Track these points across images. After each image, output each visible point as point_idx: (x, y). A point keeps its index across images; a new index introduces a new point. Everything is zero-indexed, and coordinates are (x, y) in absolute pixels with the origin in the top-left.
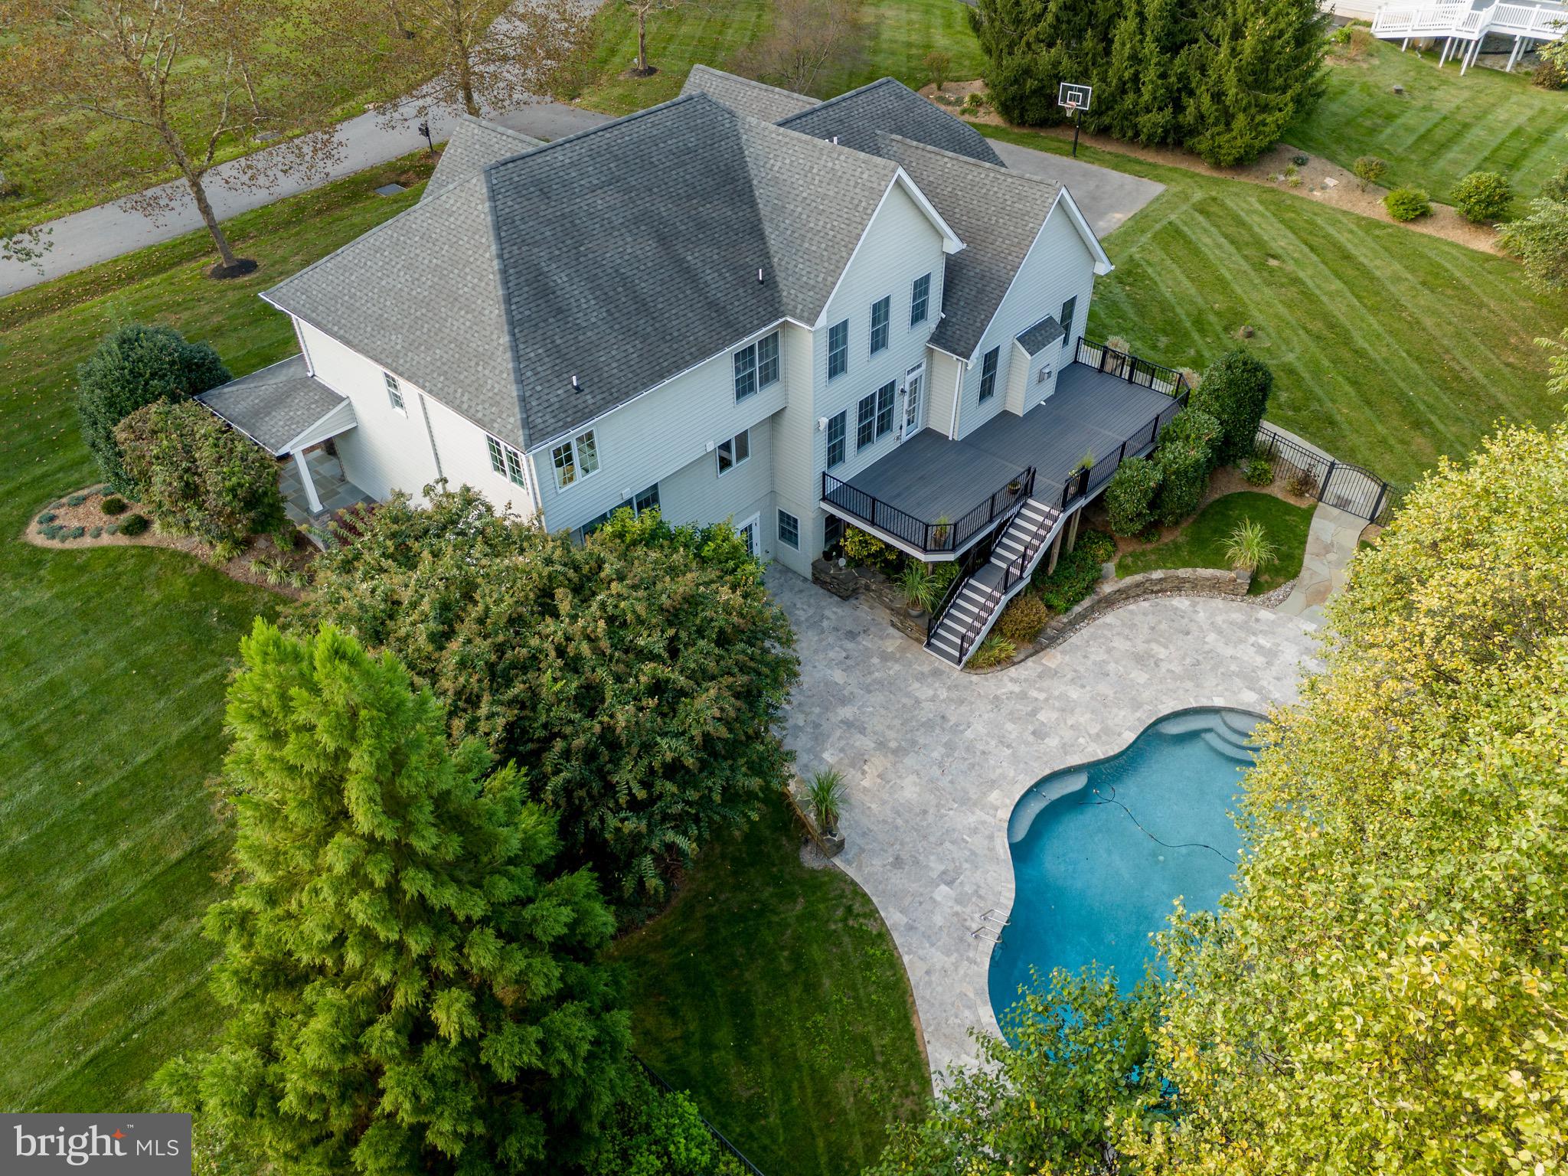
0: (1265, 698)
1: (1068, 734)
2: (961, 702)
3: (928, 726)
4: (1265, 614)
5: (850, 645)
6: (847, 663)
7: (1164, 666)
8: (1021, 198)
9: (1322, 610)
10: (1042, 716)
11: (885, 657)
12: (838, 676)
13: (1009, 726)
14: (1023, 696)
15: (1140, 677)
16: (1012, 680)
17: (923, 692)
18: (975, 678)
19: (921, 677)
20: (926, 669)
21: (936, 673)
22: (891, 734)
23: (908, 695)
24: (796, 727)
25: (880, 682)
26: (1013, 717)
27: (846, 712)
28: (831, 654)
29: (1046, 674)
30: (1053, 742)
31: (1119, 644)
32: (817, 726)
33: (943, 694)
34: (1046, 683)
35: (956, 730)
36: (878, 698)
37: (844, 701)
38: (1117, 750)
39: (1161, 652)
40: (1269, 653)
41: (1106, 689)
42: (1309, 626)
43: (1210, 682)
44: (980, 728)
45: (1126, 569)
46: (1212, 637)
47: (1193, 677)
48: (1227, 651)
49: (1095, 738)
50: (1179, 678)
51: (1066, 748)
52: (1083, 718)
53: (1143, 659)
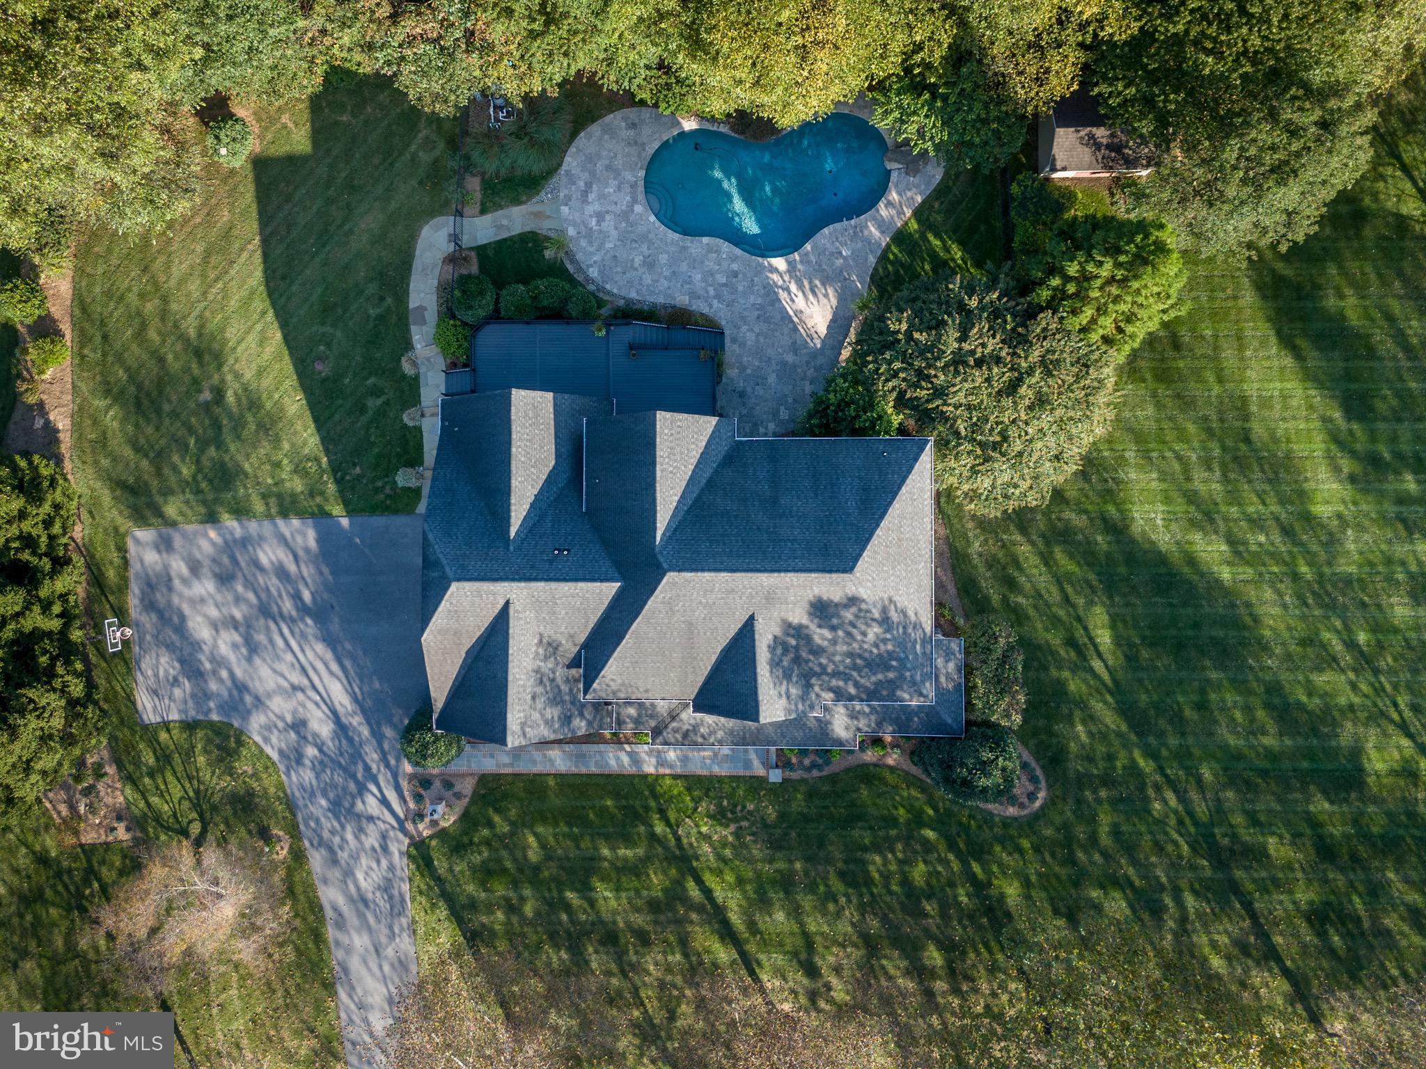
0: (634, 201)
1: (725, 264)
2: (743, 318)
3: (768, 320)
4: (571, 232)
5: (749, 390)
6: (760, 380)
7: (647, 253)
9: (547, 209)
10: (724, 280)
11: (743, 368)
12: (772, 379)
13: (740, 288)
14: (718, 296)
15: (663, 258)
16: (711, 306)
17: (750, 338)
18: (723, 323)
19: (743, 345)
20: (736, 347)
21: (734, 340)
22: (786, 331)
23: (757, 341)
24: (816, 370)
25: (760, 360)
26: (734, 290)
27: (790, 358)
28: (761, 392)
29: (694, 295)
30: (735, 266)
31: (648, 279)
32: (808, 363)
33: (744, 328)
34: (701, 292)
35: (761, 307)
36: (770, 352)
37: (784, 364)
38: (720, 241)
39: (638, 260)
40: (600, 216)
41: (684, 267)
42: (565, 209)
43: (641, 229)
44: (752, 299)
45: (600, 303)
46: (609, 245)
47: (644, 238)
48: (614, 233)
49: (718, 252)
50: (651, 243)
51: (734, 259)
52: (710, 264)
53: (650, 264)
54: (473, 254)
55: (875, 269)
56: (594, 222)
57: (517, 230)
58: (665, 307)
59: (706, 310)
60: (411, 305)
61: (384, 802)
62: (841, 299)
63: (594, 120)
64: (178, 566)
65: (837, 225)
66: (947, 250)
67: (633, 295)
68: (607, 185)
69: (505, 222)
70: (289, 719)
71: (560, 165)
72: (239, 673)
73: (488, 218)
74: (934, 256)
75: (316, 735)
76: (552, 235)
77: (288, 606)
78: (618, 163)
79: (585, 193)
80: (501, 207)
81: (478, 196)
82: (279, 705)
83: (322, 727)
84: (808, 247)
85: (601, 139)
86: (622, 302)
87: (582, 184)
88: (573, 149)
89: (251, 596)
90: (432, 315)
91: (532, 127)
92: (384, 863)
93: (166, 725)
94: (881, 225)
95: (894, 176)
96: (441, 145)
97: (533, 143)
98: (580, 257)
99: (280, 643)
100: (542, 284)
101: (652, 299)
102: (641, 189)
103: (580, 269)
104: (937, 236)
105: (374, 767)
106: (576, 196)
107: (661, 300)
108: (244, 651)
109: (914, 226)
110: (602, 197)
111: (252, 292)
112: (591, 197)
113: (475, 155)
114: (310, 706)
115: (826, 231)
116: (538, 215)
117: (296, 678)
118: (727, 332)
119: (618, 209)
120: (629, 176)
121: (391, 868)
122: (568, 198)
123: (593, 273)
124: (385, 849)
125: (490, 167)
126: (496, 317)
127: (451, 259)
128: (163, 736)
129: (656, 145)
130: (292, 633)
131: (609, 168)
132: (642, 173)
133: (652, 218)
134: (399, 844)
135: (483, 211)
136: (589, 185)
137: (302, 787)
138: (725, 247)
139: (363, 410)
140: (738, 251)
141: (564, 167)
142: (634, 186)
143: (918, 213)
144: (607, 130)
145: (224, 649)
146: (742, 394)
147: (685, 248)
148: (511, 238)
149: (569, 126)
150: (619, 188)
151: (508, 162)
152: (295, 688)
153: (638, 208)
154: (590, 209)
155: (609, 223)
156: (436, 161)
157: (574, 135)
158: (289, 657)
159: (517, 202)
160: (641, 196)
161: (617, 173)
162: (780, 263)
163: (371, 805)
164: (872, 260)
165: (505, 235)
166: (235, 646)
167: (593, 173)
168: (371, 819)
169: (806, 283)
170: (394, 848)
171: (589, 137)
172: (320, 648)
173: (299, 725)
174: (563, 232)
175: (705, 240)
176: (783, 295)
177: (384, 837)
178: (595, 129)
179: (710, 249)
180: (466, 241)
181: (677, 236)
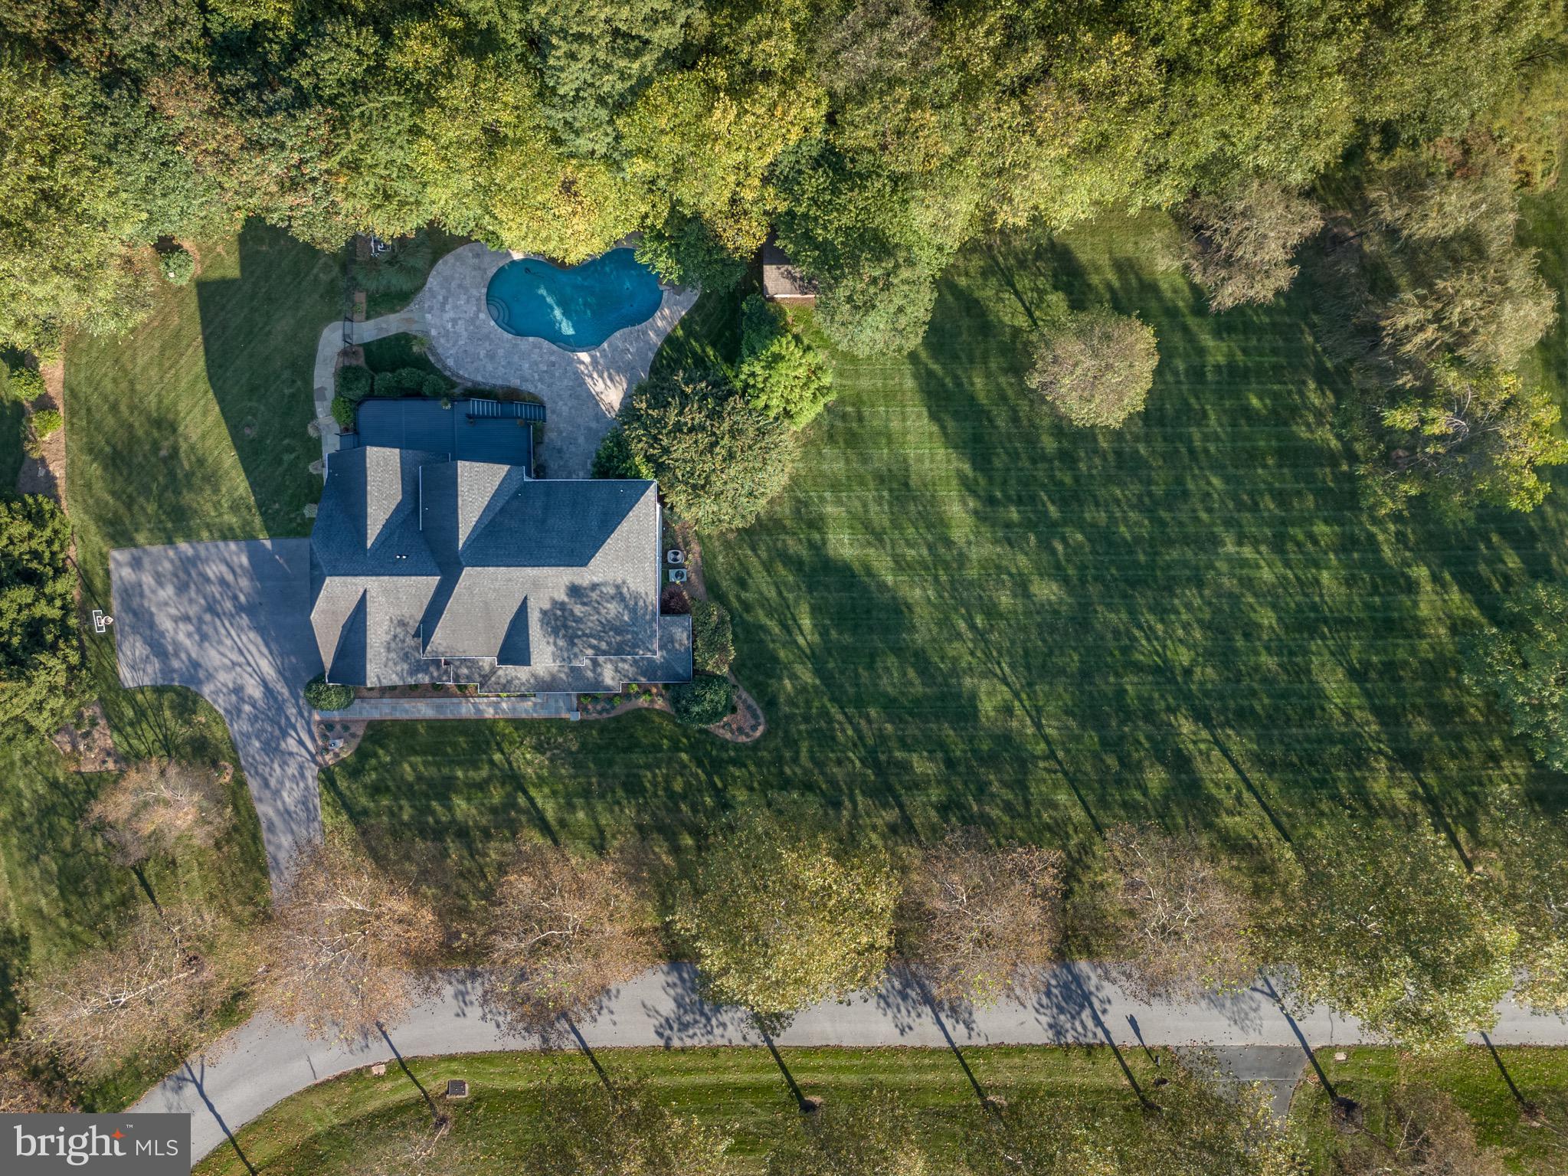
0: (479, 310)
1: (546, 357)
2: (559, 396)
3: (578, 398)
4: (433, 332)
5: (565, 448)
6: (573, 441)
7: (489, 348)
8: (378, 464)
9: (415, 315)
10: (545, 368)
11: (560, 432)
12: (581, 440)
13: (557, 375)
14: (541, 380)
15: (501, 352)
16: (536, 387)
17: (565, 410)
18: (545, 399)
19: (560, 415)
20: (554, 417)
21: (553, 412)
22: (590, 406)
23: (570, 413)
25: (573, 426)
26: (553, 376)
27: (594, 425)
29: (524, 379)
30: (553, 358)
31: (490, 367)
32: (606, 428)
33: (561, 403)
34: (529, 377)
35: (572, 388)
36: (580, 421)
37: (589, 429)
38: (541, 340)
39: (482, 353)
40: (454, 321)
41: (516, 358)
42: (428, 316)
43: (485, 331)
44: (566, 382)
45: (453, 385)
46: (461, 343)
47: (487, 337)
48: (465, 334)
49: (540, 348)
50: (491, 341)
51: (552, 353)
52: (535, 357)
53: (491, 356)
54: (361, 349)
55: (654, 362)
56: (450, 325)
57: (393, 331)
58: (502, 387)
59: (532, 390)
60: (316, 386)
61: (301, 743)
62: (629, 384)
63: (449, 251)
64: (148, 580)
65: (626, 330)
66: (704, 351)
67: (479, 379)
68: (459, 299)
69: (384, 326)
70: (231, 685)
71: (424, 284)
72: (194, 655)
73: (372, 322)
74: (694, 354)
75: (250, 697)
76: (419, 335)
77: (228, 605)
78: (467, 282)
79: (444, 304)
80: (381, 315)
81: (364, 306)
82: (224, 678)
83: (254, 690)
84: (605, 345)
85: (454, 265)
86: (469, 384)
87: (440, 298)
88: (433, 273)
89: (202, 601)
90: (330, 394)
91: (401, 257)
92: (302, 785)
93: (141, 689)
94: (657, 332)
95: (665, 294)
96: (336, 270)
97: (402, 268)
98: (440, 351)
99: (223, 631)
100: (404, 372)
101: (493, 382)
102: (484, 302)
103: (439, 360)
104: (696, 340)
105: (293, 720)
106: (437, 306)
107: (500, 382)
108: (197, 637)
109: (680, 333)
110: (455, 307)
111: (197, 377)
112: (448, 307)
113: (360, 277)
114: (246, 676)
115: (617, 334)
116: (409, 320)
117: (235, 657)
118: (548, 406)
119: (467, 316)
120: (475, 292)
121: (307, 788)
122: (431, 308)
123: (450, 362)
124: (303, 776)
125: (372, 286)
126: (371, 396)
127: (344, 353)
128: (139, 697)
129: (494, 270)
130: (232, 624)
131: (460, 286)
132: (484, 291)
133: (493, 323)
134: (312, 771)
135: (368, 318)
136: (446, 299)
137: (242, 733)
138: (546, 344)
139: (280, 462)
140: (555, 347)
141: (428, 285)
142: (478, 299)
143: (683, 323)
144: (458, 258)
145: (181, 637)
146: (560, 451)
147: (516, 345)
148: (389, 338)
149: (430, 256)
150: (468, 301)
151: (385, 282)
152: (234, 664)
153: (482, 316)
154: (447, 316)
155: (461, 326)
156: (332, 281)
157: (433, 262)
158: (229, 642)
159: (393, 311)
160: (484, 307)
161: (466, 290)
162: (584, 356)
163: (291, 744)
164: (651, 356)
165: (385, 335)
166: (189, 635)
167: (449, 290)
168: (291, 754)
169: (605, 372)
170: (308, 774)
171: (446, 263)
172: (252, 635)
173: (238, 690)
174: (427, 333)
175: (531, 339)
176: (588, 380)
177: (301, 767)
178: (449, 258)
179: (535, 346)
180: (356, 339)
181: (510, 336)
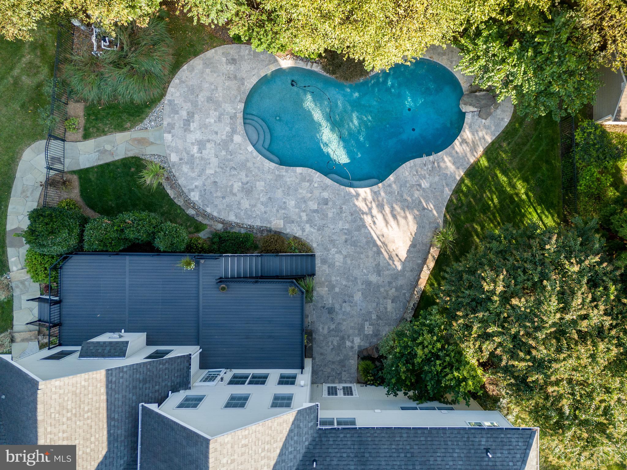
0: (234, 131)
1: (317, 193)
2: (332, 241)
4: (174, 158)
5: (337, 307)
6: (347, 298)
7: (245, 180)
9: (150, 135)
10: (315, 207)
11: (332, 287)
12: (358, 297)
13: (330, 215)
14: (310, 221)
15: (260, 185)
16: (303, 230)
17: (338, 259)
18: (315, 245)
19: (332, 265)
20: (325, 267)
21: (324, 261)
22: (370, 254)
23: (345, 263)
24: (397, 289)
25: (348, 279)
26: (325, 216)
27: (374, 278)
28: (348, 309)
29: (288, 220)
30: (325, 195)
31: (246, 204)
32: (390, 283)
33: (333, 250)
34: (295, 217)
36: (357, 273)
37: (369, 283)
38: (310, 170)
39: (237, 186)
40: (201, 144)
41: (279, 194)
42: (168, 137)
43: (241, 158)
44: (340, 225)
45: (199, 227)
46: (209, 171)
47: (243, 166)
48: (214, 161)
49: (310, 181)
50: (249, 170)
51: (325, 188)
52: (303, 192)
53: (248, 190)
54: (75, 178)
55: (450, 201)
56: (195, 150)
57: (120, 154)
58: (261, 230)
59: (299, 234)
62: (420, 226)
63: (196, 54)
65: (418, 161)
66: (514, 187)
67: (232, 218)
68: (208, 116)
69: (108, 147)
71: (163, 95)
73: (91, 143)
74: (501, 191)
76: (156, 160)
78: (219, 95)
79: (187, 122)
80: (104, 133)
81: (82, 121)
84: (391, 178)
85: (202, 72)
86: (220, 226)
87: (184, 114)
88: (176, 81)
91: (131, 56)
94: (457, 160)
95: (468, 118)
96: (45, 71)
97: (133, 72)
98: (181, 181)
100: (128, 218)
101: (249, 222)
102: (240, 120)
103: (181, 193)
104: (504, 173)
106: (179, 124)
107: (258, 223)
109: (484, 162)
110: (203, 126)
112: (193, 126)
113: (74, 82)
115: (408, 164)
116: (141, 141)
118: (318, 254)
119: (218, 138)
120: (228, 108)
122: (171, 126)
123: (195, 197)
125: (92, 94)
127: (50, 183)
129: (254, 80)
131: (210, 99)
132: (241, 106)
133: (251, 148)
135: (86, 137)
136: (191, 115)
138: (317, 176)
140: (328, 181)
141: (168, 97)
142: (233, 117)
143: (489, 152)
144: (207, 64)
146: (331, 311)
147: (280, 177)
148: (113, 163)
149: (170, 59)
150: (219, 119)
151: (109, 90)
153: (238, 139)
154: (192, 137)
155: (210, 151)
156: (39, 86)
157: (176, 67)
159: (121, 128)
160: (240, 127)
161: (218, 105)
162: (365, 192)
164: (448, 192)
165: (108, 159)
167: (195, 104)
169: (387, 209)
171: (192, 70)
174: (165, 159)
175: (299, 170)
176: (368, 220)
178: (197, 63)
179: (303, 179)
180: (69, 165)
181: (273, 165)
